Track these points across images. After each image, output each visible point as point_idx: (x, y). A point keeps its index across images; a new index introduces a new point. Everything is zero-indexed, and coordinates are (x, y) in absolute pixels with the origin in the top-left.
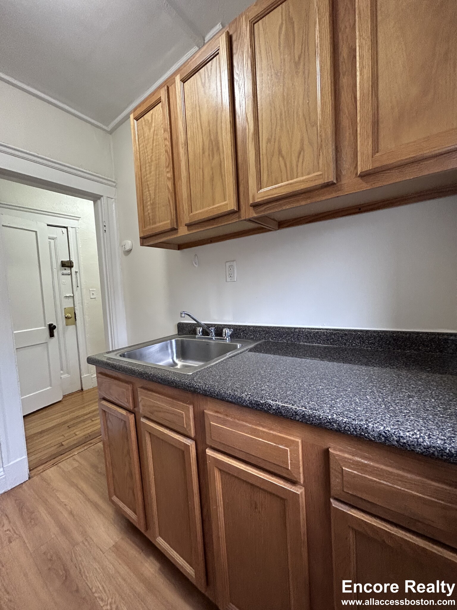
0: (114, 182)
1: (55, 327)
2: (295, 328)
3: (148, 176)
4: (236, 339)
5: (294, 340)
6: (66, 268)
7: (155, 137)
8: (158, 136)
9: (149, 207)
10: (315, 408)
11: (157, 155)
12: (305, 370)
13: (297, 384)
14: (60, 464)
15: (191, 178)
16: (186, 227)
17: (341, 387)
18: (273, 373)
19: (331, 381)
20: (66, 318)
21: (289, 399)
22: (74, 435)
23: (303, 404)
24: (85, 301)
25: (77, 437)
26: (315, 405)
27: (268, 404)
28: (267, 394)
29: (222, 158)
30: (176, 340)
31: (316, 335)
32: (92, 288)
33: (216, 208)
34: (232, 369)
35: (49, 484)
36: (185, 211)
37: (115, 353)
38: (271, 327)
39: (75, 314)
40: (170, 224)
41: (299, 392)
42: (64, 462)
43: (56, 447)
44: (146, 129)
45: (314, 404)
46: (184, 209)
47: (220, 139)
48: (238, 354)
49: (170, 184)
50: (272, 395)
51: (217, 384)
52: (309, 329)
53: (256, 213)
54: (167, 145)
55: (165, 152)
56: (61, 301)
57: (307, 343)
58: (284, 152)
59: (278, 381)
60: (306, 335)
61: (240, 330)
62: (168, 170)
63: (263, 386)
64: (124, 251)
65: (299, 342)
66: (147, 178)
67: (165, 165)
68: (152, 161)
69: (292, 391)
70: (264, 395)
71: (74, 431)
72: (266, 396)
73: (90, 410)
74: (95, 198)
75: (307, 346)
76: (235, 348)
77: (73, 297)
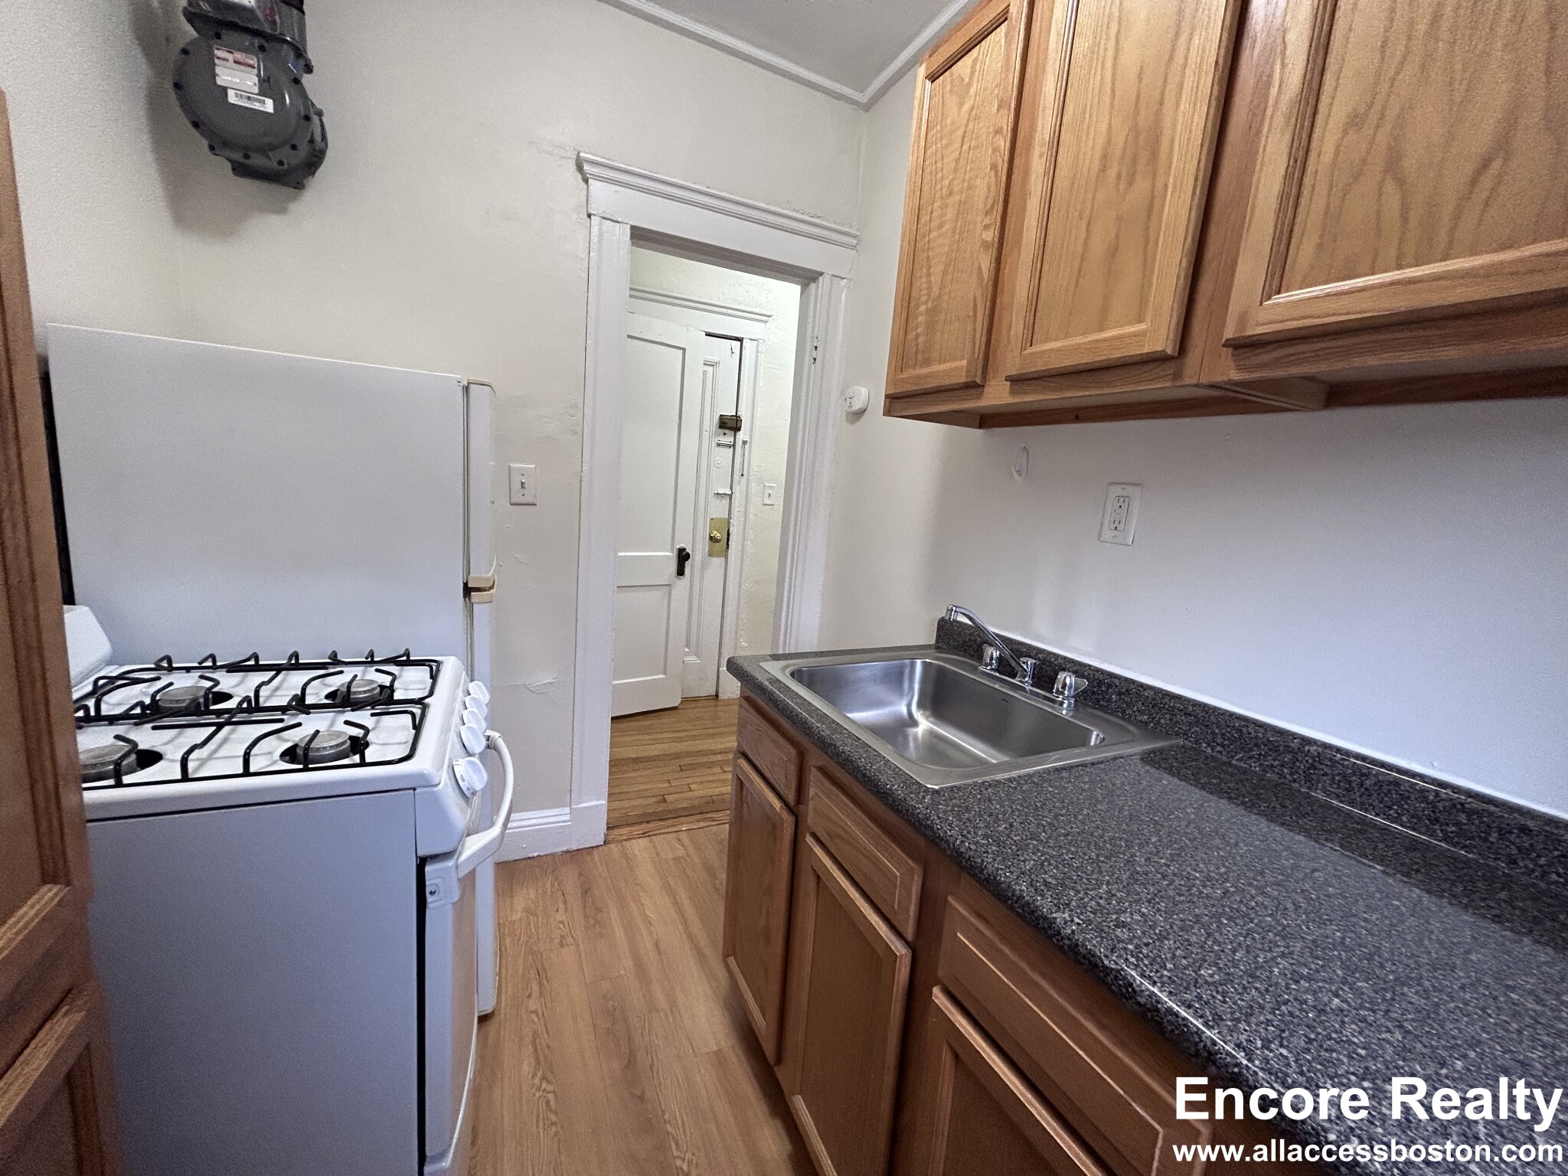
0: (854, 237)
1: (688, 556)
2: (1307, 741)
3: (934, 234)
4: (1090, 710)
5: (1292, 774)
6: (727, 431)
7: (971, 126)
8: (979, 123)
9: (921, 319)
10: (1287, 1075)
11: (967, 178)
12: (1297, 907)
13: (1248, 952)
14: (654, 838)
15: (1049, 247)
16: (1009, 383)
17: (1424, 1039)
18: (1174, 875)
19: (1388, 996)
20: (711, 538)
21: (1199, 998)
22: (687, 789)
23: (1243, 1038)
24: (752, 510)
25: (690, 794)
26: (1288, 1065)
27: (1125, 978)
28: (1130, 947)
29: (1159, 185)
30: (926, 665)
31: (1385, 788)
32: (769, 481)
33: (1105, 340)
34: (1050, 811)
35: (631, 868)
36: (1013, 341)
37: (783, 663)
38: (1215, 709)
39: (729, 534)
40: (964, 370)
41: (1245, 988)
42: (661, 836)
43: (654, 800)
44: (952, 101)
45: (1286, 1058)
46: (1012, 333)
47: (1167, 123)
48: (1084, 765)
49: (986, 262)
50: (1147, 957)
51: (994, 848)
52: (1364, 758)
53: (1239, 368)
54: (999, 146)
55: (989, 167)
56: (706, 497)
57: (1342, 802)
58: (1409, 164)
59: (1183, 911)
60: (1345, 776)
61: (1109, 686)
62: (987, 221)
63: (1124, 912)
64: (848, 413)
65: (1310, 788)
66: (929, 240)
67: (981, 206)
68: (951, 194)
69: (1220, 969)
70: (1121, 945)
71: (689, 781)
72: (1125, 949)
73: (722, 746)
74: (806, 278)
75: (1338, 810)
76: (1084, 741)
77: (730, 496)
